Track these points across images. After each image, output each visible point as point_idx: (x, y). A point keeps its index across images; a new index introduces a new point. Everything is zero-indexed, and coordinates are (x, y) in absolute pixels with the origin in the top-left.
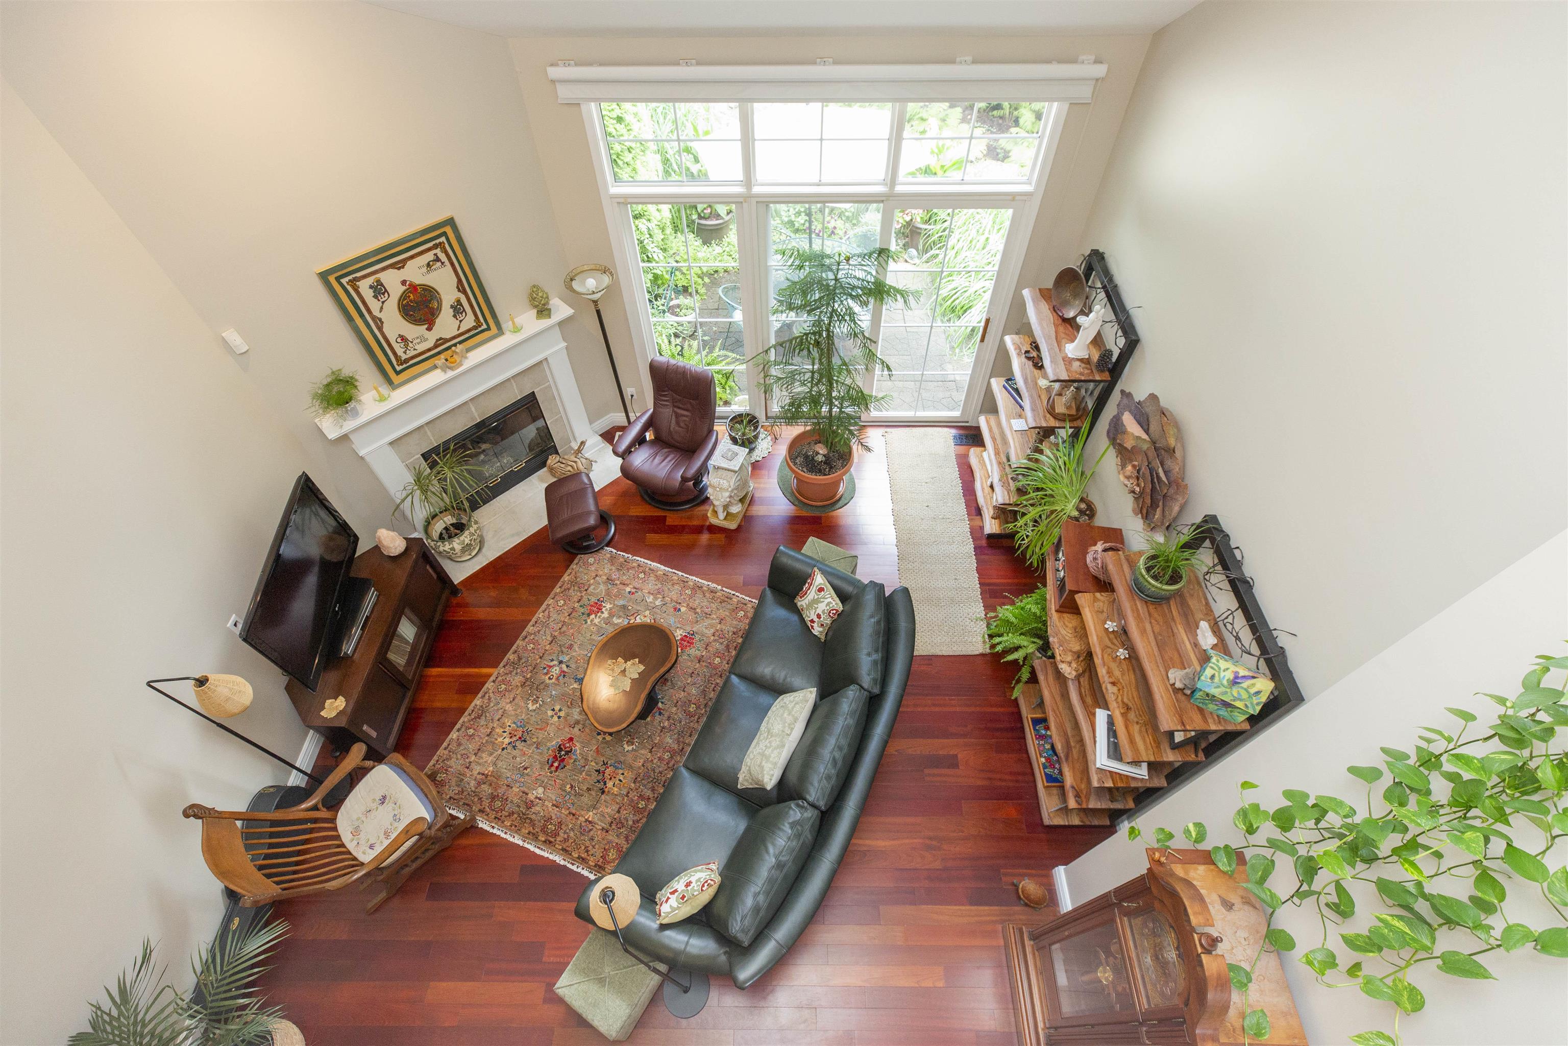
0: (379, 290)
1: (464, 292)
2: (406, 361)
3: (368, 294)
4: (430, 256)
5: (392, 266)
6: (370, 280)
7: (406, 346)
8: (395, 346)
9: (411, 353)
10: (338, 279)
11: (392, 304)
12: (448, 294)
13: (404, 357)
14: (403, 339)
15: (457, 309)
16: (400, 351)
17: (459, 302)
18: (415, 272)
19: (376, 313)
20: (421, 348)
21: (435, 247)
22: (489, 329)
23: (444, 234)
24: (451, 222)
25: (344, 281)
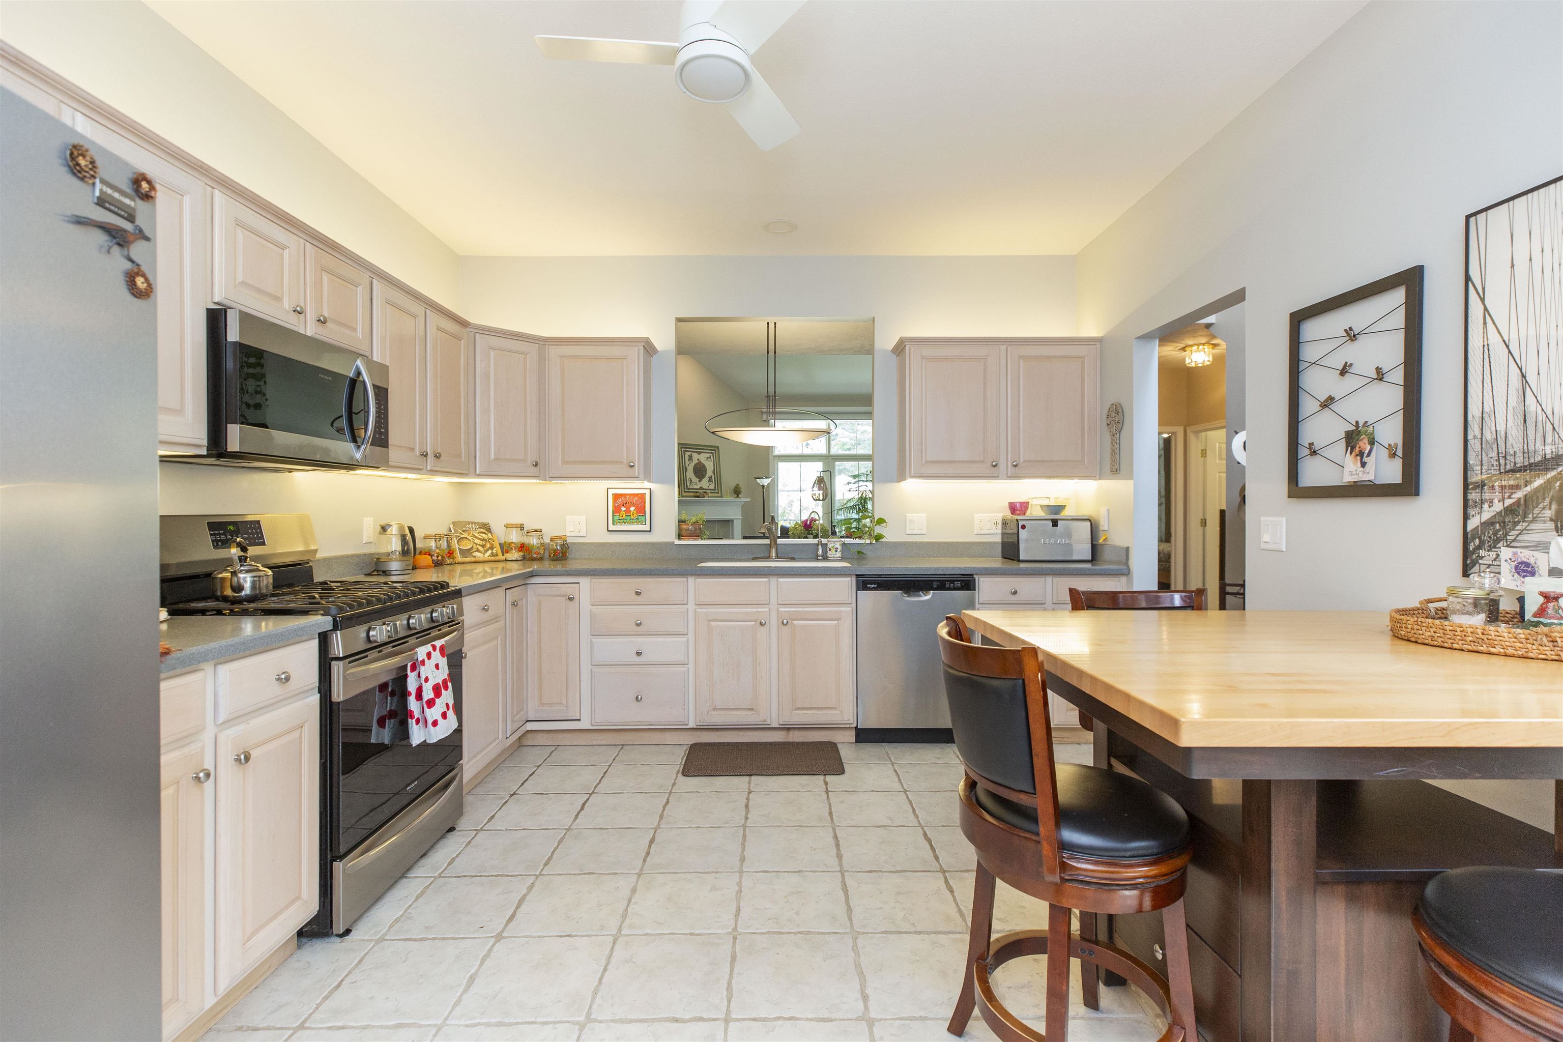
0: (690, 458)
1: (714, 474)
2: (689, 489)
3: (687, 458)
4: (708, 455)
5: (697, 452)
6: (689, 453)
7: (691, 483)
8: (688, 481)
9: (691, 487)
10: (681, 448)
11: (692, 465)
12: (709, 473)
13: (689, 487)
14: (691, 480)
15: (710, 480)
16: (688, 484)
17: (711, 476)
18: (703, 457)
19: (687, 466)
20: (695, 487)
21: (711, 453)
22: (718, 493)
23: (715, 450)
24: (718, 447)
25: (683, 449)
